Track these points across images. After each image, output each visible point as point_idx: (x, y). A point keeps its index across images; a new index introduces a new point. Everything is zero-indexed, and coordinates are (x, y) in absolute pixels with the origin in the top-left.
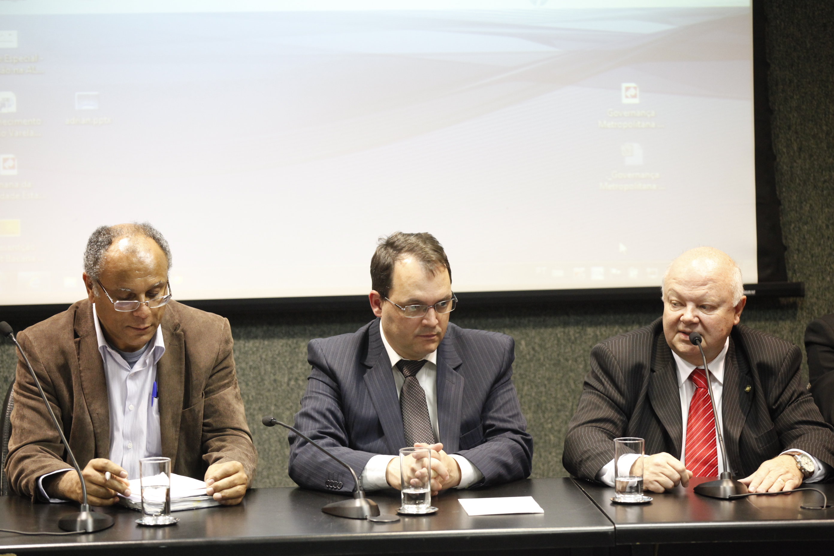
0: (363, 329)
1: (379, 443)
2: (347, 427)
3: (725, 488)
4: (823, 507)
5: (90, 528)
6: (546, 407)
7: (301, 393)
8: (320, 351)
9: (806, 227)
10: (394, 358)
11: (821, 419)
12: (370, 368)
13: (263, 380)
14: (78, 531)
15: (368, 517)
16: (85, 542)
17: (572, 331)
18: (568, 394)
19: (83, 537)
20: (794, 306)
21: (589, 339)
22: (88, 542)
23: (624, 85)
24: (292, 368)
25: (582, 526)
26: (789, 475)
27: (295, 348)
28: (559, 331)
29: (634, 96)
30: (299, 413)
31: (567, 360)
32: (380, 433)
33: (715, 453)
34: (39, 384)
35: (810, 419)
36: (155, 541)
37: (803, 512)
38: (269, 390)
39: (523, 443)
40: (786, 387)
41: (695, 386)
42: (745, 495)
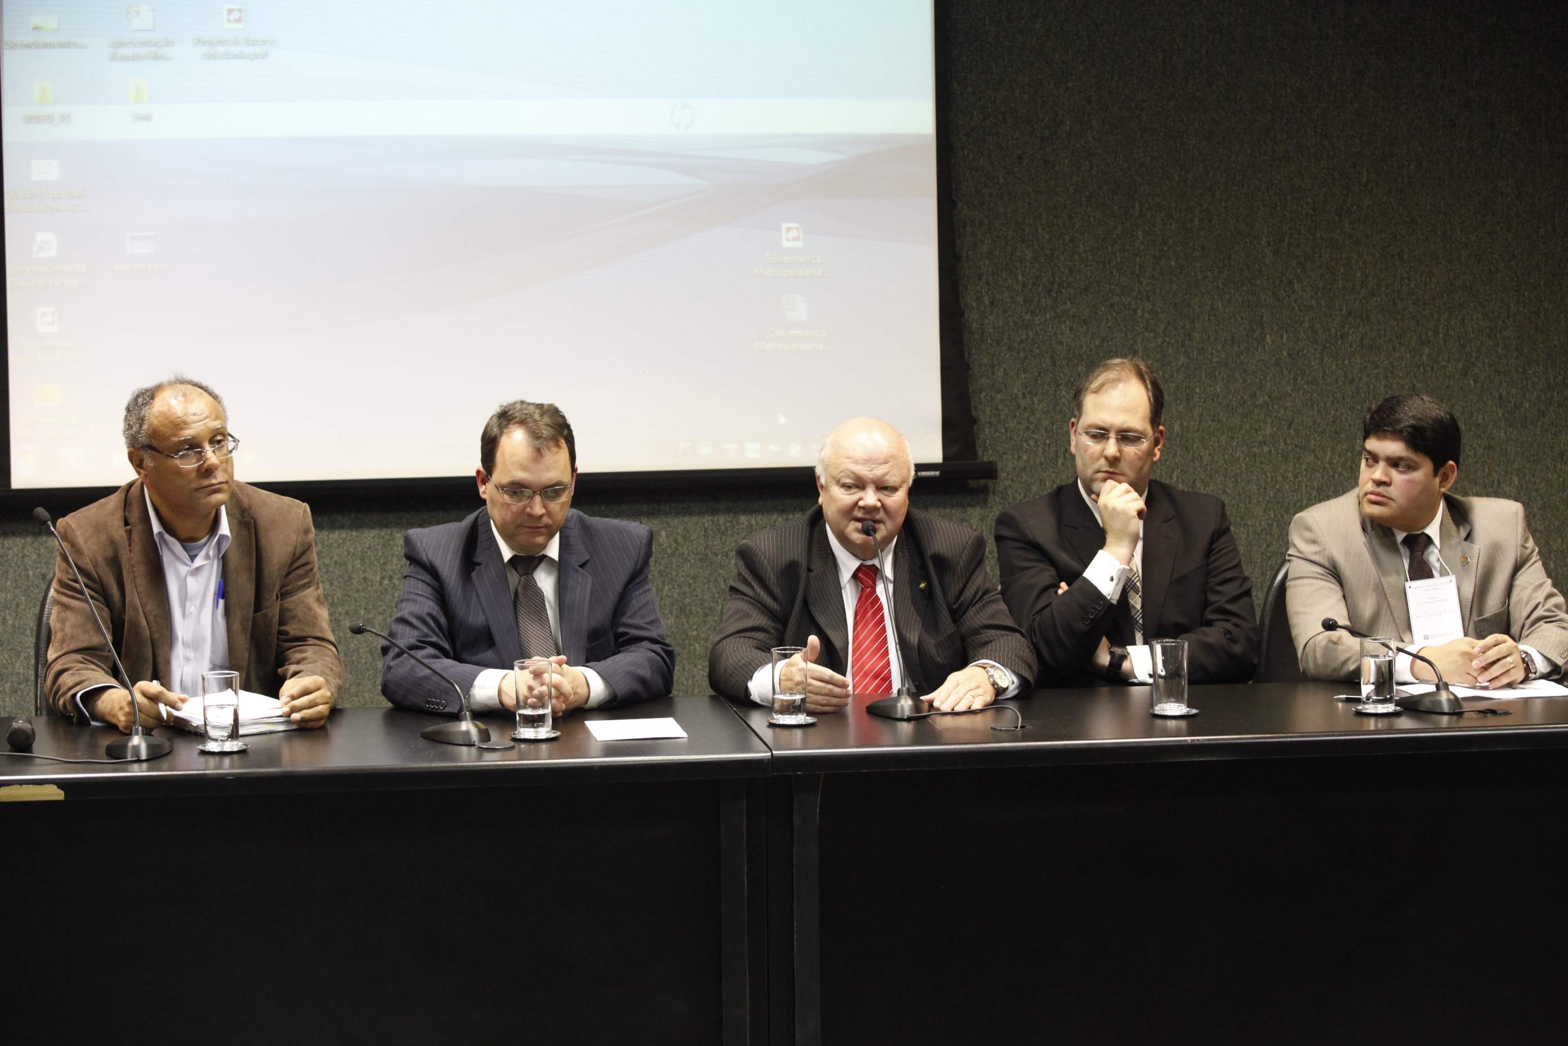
0: (470, 518)
2: (451, 634)
3: (902, 707)
4: (1017, 728)
5: (144, 755)
6: (690, 610)
8: (418, 544)
9: (999, 396)
10: (507, 553)
11: (1010, 622)
12: (479, 565)
13: (350, 578)
14: (129, 758)
15: (476, 743)
16: (137, 771)
17: (722, 519)
18: (717, 595)
19: (136, 766)
20: (985, 490)
21: (743, 528)
22: (142, 771)
23: (785, 225)
24: (385, 564)
25: (733, 753)
26: (980, 691)
27: (389, 540)
28: (707, 520)
29: (797, 239)
30: (393, 618)
31: (716, 554)
32: (491, 642)
33: (888, 664)
34: (82, 580)
35: (998, 622)
36: (220, 771)
37: (995, 734)
38: (358, 591)
39: (663, 654)
40: (967, 582)
41: (861, 586)
42: (928, 716)
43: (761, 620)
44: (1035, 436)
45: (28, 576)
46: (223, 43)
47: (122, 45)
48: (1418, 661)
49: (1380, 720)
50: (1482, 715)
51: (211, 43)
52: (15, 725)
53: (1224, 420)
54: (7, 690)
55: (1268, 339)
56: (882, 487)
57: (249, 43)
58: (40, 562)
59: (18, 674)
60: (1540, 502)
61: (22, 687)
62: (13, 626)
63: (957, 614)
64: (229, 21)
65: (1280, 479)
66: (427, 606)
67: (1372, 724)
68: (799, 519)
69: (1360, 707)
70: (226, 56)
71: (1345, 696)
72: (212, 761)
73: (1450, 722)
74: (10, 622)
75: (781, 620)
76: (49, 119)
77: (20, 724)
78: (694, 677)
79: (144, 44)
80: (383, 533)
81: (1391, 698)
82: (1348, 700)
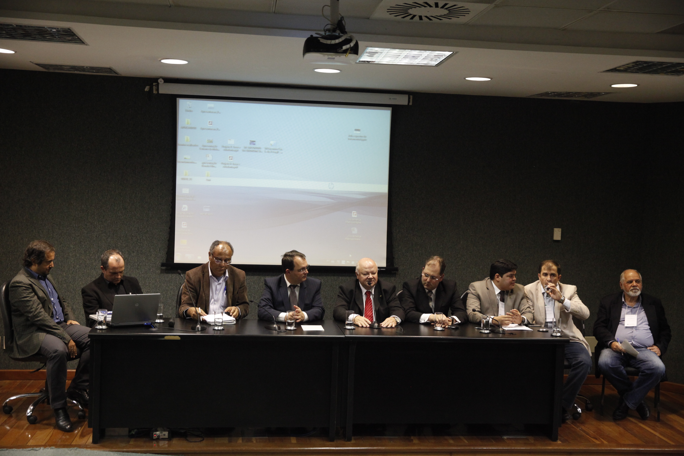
0: (280, 276)
1: (282, 308)
2: (273, 303)
4: (401, 332)
5: (200, 329)
6: (327, 298)
7: (261, 291)
8: (268, 281)
9: (400, 253)
10: (288, 284)
11: (400, 306)
12: (281, 287)
13: (251, 287)
14: (196, 330)
15: (277, 330)
16: (198, 334)
17: (335, 277)
18: (334, 295)
19: (198, 332)
20: (395, 274)
21: (340, 280)
22: (199, 334)
23: (353, 212)
24: (259, 284)
25: (336, 335)
26: (393, 323)
27: (260, 279)
28: (332, 277)
29: (356, 215)
30: (260, 299)
31: (334, 285)
32: (283, 305)
33: (372, 314)
34: (189, 292)
35: (397, 305)
36: (217, 334)
37: (396, 334)
38: (252, 290)
39: (322, 310)
40: (391, 296)
41: (367, 296)
42: (381, 328)
43: (345, 303)
44: (407, 262)
45: (177, 283)
46: (228, 164)
47: (205, 163)
48: (493, 320)
49: (485, 334)
50: (510, 334)
51: (225, 164)
52: (170, 321)
53: (450, 260)
54: (170, 309)
55: (461, 242)
56: (373, 273)
57: (234, 164)
58: (180, 280)
59: (173, 305)
60: (522, 282)
61: (174, 308)
62: (173, 294)
63: (388, 303)
64: (229, 159)
65: (462, 274)
66: (268, 296)
67: (484, 335)
68: (353, 278)
69: (481, 331)
70: (229, 167)
71: (477, 328)
72: (216, 332)
73: (502, 336)
74: (172, 293)
75: (349, 303)
76: (187, 179)
77: (171, 320)
78: (328, 313)
79: (210, 163)
80: (259, 277)
81: (489, 329)
82: (478, 329)
